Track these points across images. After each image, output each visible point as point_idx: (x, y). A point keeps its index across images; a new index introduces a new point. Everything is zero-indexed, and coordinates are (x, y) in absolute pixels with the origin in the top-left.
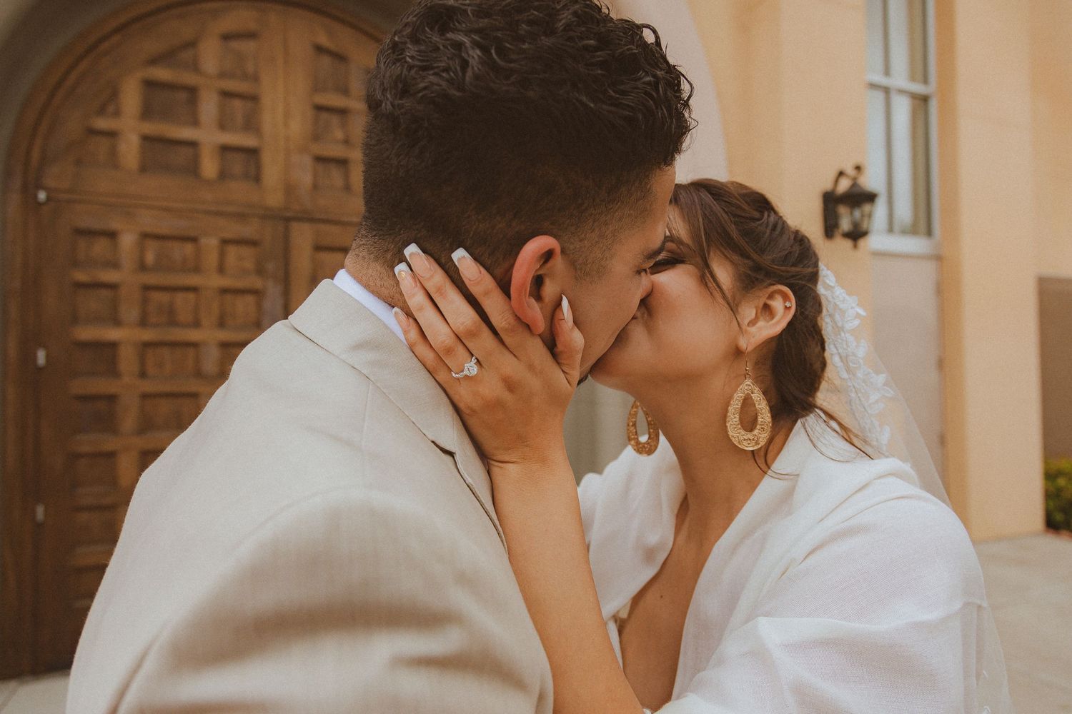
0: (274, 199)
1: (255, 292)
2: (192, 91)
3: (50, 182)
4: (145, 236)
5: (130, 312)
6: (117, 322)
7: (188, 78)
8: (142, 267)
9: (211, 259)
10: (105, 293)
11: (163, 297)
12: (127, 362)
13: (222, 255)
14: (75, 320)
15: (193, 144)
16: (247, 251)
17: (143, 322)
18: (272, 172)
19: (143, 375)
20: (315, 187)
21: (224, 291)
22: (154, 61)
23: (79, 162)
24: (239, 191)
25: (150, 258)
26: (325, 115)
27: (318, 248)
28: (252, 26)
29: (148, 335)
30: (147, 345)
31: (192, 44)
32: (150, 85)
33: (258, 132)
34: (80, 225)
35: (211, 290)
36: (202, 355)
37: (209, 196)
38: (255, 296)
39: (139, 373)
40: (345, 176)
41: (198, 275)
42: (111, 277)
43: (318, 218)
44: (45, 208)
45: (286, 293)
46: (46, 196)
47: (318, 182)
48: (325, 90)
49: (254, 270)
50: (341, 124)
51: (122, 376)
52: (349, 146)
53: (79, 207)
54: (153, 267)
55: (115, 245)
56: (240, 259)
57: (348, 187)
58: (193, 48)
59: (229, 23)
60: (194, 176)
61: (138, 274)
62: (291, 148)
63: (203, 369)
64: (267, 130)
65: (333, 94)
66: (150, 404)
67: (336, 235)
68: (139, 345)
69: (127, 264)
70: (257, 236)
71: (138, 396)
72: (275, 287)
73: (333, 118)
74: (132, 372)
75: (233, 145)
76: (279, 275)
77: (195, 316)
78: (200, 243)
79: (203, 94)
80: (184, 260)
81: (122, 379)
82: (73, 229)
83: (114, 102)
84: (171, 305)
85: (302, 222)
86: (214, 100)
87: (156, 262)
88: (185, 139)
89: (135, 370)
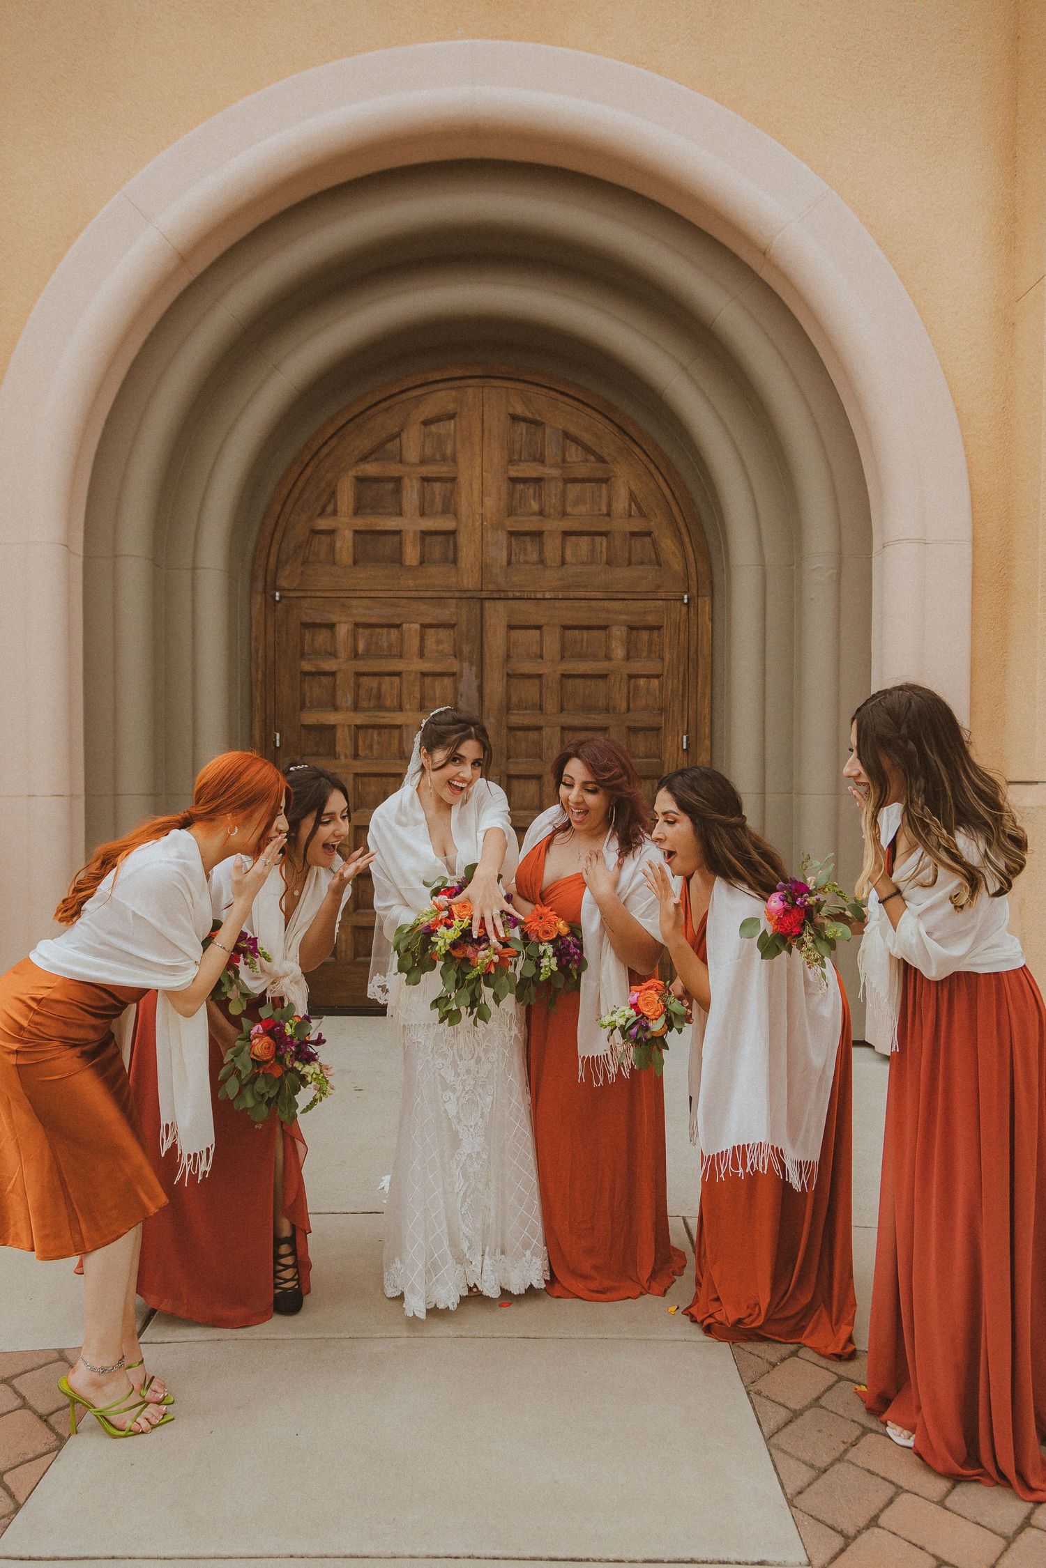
0: (470, 580)
1: (453, 674)
2: (398, 480)
3: (283, 583)
4: (357, 625)
5: (345, 699)
6: (336, 708)
7: (393, 470)
8: (356, 655)
9: (413, 644)
10: (325, 680)
11: (372, 683)
12: (343, 740)
13: (422, 640)
14: (303, 705)
15: (398, 533)
16: (443, 634)
17: (356, 707)
18: (468, 552)
19: (356, 756)
20: (509, 563)
21: (424, 674)
22: (364, 459)
23: (304, 562)
24: (437, 575)
25: (361, 646)
26: (520, 486)
27: (511, 627)
28: (451, 407)
29: (360, 719)
30: (358, 727)
31: (398, 435)
32: (361, 480)
33: (456, 514)
34: (306, 619)
35: (413, 673)
36: (405, 738)
37: (411, 583)
38: (452, 678)
39: (353, 753)
40: (540, 549)
41: (402, 660)
42: (330, 665)
43: (512, 596)
44: (279, 606)
45: (481, 674)
46: (280, 595)
47: (513, 557)
48: (520, 460)
49: (452, 652)
50: (537, 494)
51: (339, 756)
52: (544, 516)
53: (305, 603)
54: (364, 655)
55: (334, 636)
56: (439, 642)
57: (542, 561)
58: (398, 439)
59: (430, 408)
60: (399, 565)
61: (352, 662)
62: (486, 526)
63: (406, 749)
64: (463, 510)
65: (529, 464)
66: (362, 782)
67: (530, 613)
68: (353, 728)
69: (343, 652)
70: (454, 618)
71: (352, 775)
72: (471, 670)
73: (528, 489)
74: (348, 752)
75: (432, 529)
76: (475, 657)
77: (399, 700)
78: (404, 629)
79: (407, 482)
80: (390, 646)
81: (340, 759)
82: (301, 624)
83: (333, 502)
84: (379, 690)
85: (497, 601)
86: (416, 488)
87: (367, 650)
88: (390, 529)
89: (350, 751)
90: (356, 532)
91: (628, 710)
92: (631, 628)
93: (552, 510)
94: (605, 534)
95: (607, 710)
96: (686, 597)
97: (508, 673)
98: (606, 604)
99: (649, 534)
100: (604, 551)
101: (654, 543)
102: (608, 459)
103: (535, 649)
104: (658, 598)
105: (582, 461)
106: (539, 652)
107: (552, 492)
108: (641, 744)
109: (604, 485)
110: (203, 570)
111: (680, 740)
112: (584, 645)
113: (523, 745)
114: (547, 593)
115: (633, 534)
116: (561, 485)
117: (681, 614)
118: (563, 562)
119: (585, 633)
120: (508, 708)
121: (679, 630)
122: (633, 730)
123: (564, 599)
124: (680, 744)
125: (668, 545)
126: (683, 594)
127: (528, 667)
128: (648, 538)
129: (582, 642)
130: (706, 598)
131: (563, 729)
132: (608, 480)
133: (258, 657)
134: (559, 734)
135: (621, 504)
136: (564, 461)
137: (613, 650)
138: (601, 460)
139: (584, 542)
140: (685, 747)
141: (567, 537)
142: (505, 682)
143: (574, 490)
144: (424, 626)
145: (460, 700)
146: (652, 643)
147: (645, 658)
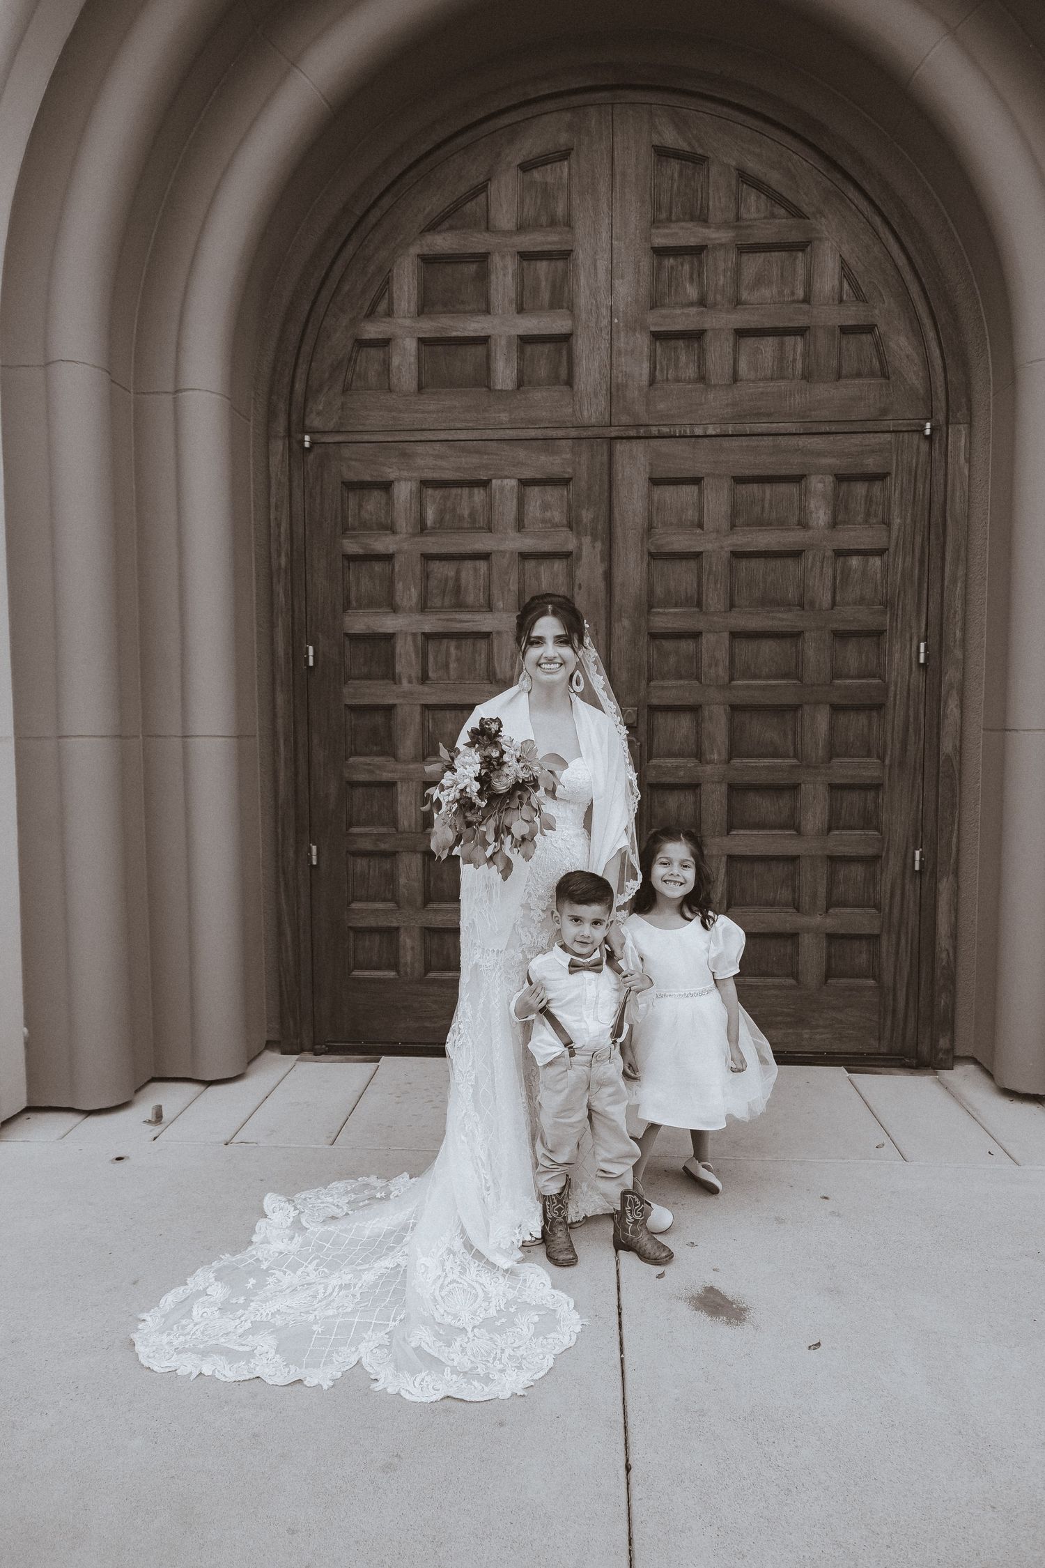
0: (592, 410)
1: (567, 555)
2: (482, 259)
3: (315, 421)
4: (425, 483)
5: (408, 594)
6: (395, 609)
7: (477, 242)
8: (422, 528)
9: (507, 509)
10: (378, 567)
11: (447, 569)
12: (406, 658)
13: (521, 503)
14: (347, 606)
15: (484, 340)
16: (552, 494)
17: (424, 607)
18: (589, 367)
19: (424, 678)
20: (652, 381)
21: (524, 556)
22: (433, 227)
23: (346, 390)
24: (544, 404)
25: (430, 515)
26: (670, 262)
27: (655, 482)
28: (563, 138)
29: (430, 624)
30: (427, 637)
31: (483, 188)
32: (428, 260)
33: (571, 308)
34: (351, 476)
35: (508, 555)
36: (495, 650)
37: (504, 417)
38: (565, 562)
39: (420, 675)
40: (699, 357)
41: (489, 534)
42: (383, 544)
43: (656, 433)
44: (311, 457)
45: (609, 557)
46: (311, 439)
47: (657, 373)
48: (669, 220)
49: (565, 522)
50: (695, 276)
51: (400, 679)
52: (706, 307)
53: (346, 452)
54: (434, 528)
55: (390, 502)
56: (545, 507)
57: (702, 378)
58: (482, 197)
59: (530, 145)
60: (487, 389)
61: (416, 539)
62: (617, 324)
63: (498, 670)
64: (583, 300)
65: (683, 224)
66: (433, 719)
67: (682, 458)
68: (419, 638)
69: (404, 523)
70: (570, 470)
71: (418, 708)
72: (594, 547)
73: (682, 265)
74: (413, 675)
75: (535, 333)
76: (600, 528)
77: (487, 593)
78: (493, 486)
79: (496, 260)
80: (472, 515)
81: (400, 683)
82: (343, 483)
83: (387, 294)
84: (457, 579)
85: (634, 442)
86: (510, 271)
87: (440, 521)
88: (472, 334)
89: (415, 671)
90: (422, 341)
91: (834, 604)
92: (841, 478)
93: (719, 297)
94: (800, 331)
95: (801, 606)
96: (928, 425)
97: (650, 554)
98: (802, 442)
99: (869, 329)
100: (799, 357)
101: (879, 345)
102: (806, 209)
103: (691, 514)
104: (884, 429)
105: (765, 218)
106: (696, 518)
107: (719, 269)
108: (852, 656)
109: (800, 254)
110: (190, 393)
111: (914, 648)
112: (767, 505)
113: (672, 660)
114: (711, 427)
115: (845, 330)
116: (733, 256)
117: (918, 453)
118: (735, 378)
119: (768, 490)
120: (649, 604)
121: (916, 477)
122: (841, 636)
123: (737, 436)
124: (914, 655)
125: (901, 345)
126: (922, 422)
127: (680, 542)
128: (869, 337)
129: (763, 500)
130: (961, 427)
131: (734, 635)
132: (807, 246)
133: (280, 532)
134: (727, 642)
135: (828, 281)
136: (738, 218)
137: (811, 513)
138: (796, 212)
139: (768, 346)
140: (922, 661)
141: (742, 340)
142: (645, 565)
143: (753, 265)
144: (524, 483)
145: (578, 594)
146: (871, 501)
147: (860, 524)
